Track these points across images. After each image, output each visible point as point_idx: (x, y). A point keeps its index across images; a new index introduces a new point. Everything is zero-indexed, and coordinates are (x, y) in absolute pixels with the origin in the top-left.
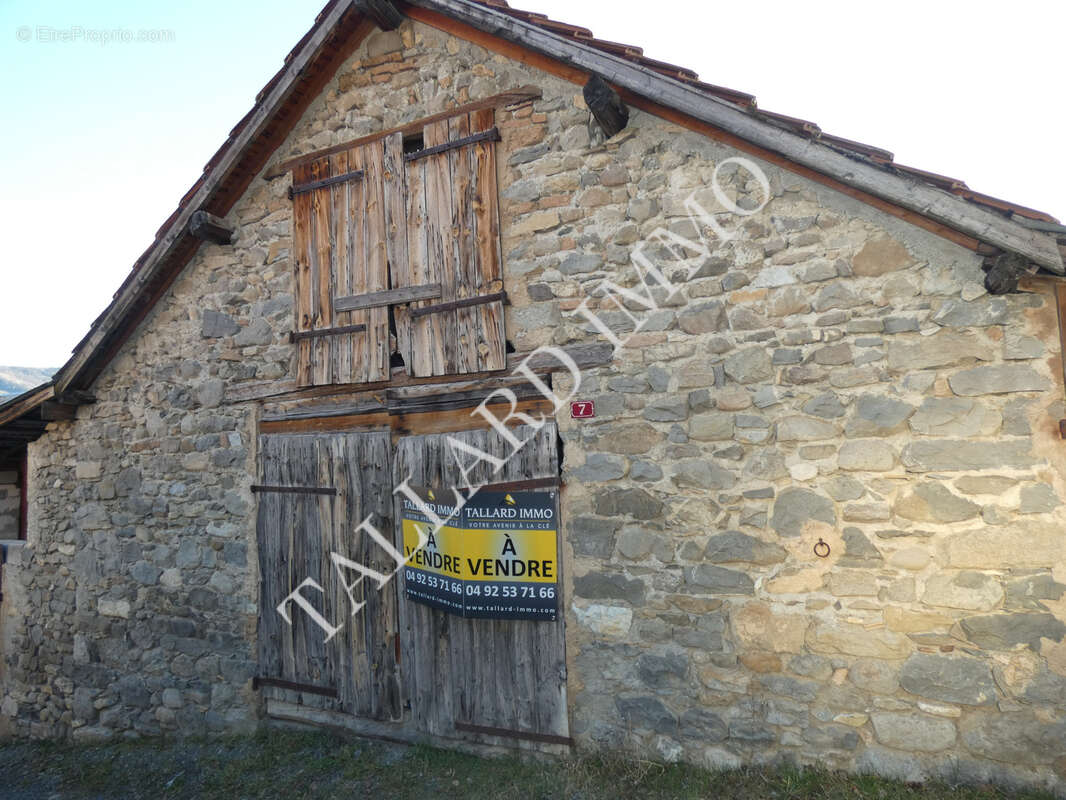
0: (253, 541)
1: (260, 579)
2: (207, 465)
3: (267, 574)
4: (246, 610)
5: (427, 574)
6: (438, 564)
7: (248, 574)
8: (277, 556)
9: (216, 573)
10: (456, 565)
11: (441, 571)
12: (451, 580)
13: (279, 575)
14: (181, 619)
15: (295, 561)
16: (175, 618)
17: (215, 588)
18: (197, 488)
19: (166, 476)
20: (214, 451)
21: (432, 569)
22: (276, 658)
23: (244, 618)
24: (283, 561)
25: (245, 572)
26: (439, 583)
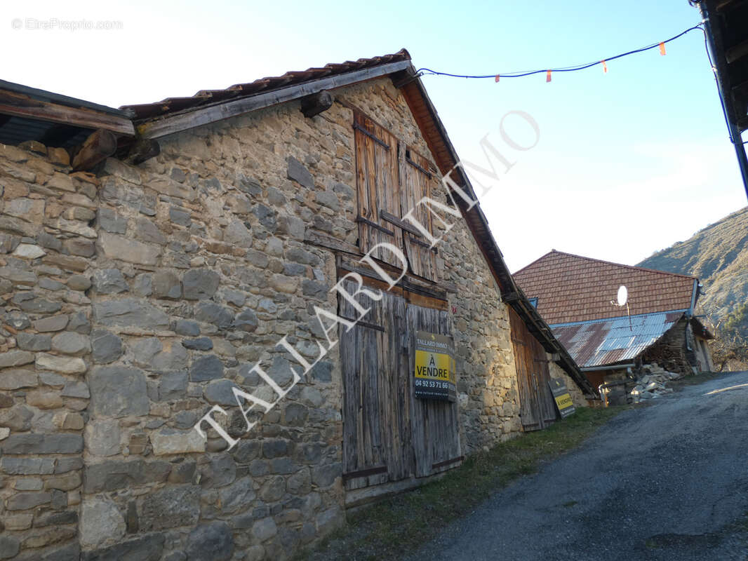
0: (337, 360)
1: (343, 391)
2: (296, 290)
3: (347, 387)
4: (334, 418)
5: (429, 380)
6: (436, 374)
7: (332, 388)
8: (354, 372)
9: (307, 388)
10: (445, 373)
11: (437, 378)
12: (442, 382)
13: (354, 387)
14: (273, 439)
15: (364, 376)
16: (267, 439)
17: (308, 402)
18: (287, 308)
19: (253, 289)
20: (302, 279)
21: (432, 377)
22: (352, 455)
23: (332, 426)
24: (357, 376)
25: (329, 386)
26: (436, 384)
